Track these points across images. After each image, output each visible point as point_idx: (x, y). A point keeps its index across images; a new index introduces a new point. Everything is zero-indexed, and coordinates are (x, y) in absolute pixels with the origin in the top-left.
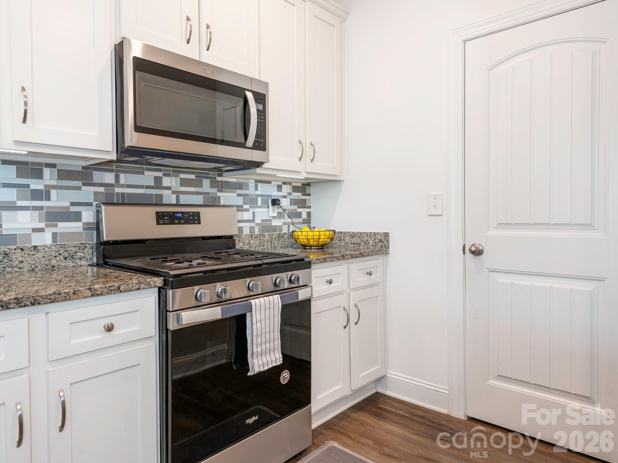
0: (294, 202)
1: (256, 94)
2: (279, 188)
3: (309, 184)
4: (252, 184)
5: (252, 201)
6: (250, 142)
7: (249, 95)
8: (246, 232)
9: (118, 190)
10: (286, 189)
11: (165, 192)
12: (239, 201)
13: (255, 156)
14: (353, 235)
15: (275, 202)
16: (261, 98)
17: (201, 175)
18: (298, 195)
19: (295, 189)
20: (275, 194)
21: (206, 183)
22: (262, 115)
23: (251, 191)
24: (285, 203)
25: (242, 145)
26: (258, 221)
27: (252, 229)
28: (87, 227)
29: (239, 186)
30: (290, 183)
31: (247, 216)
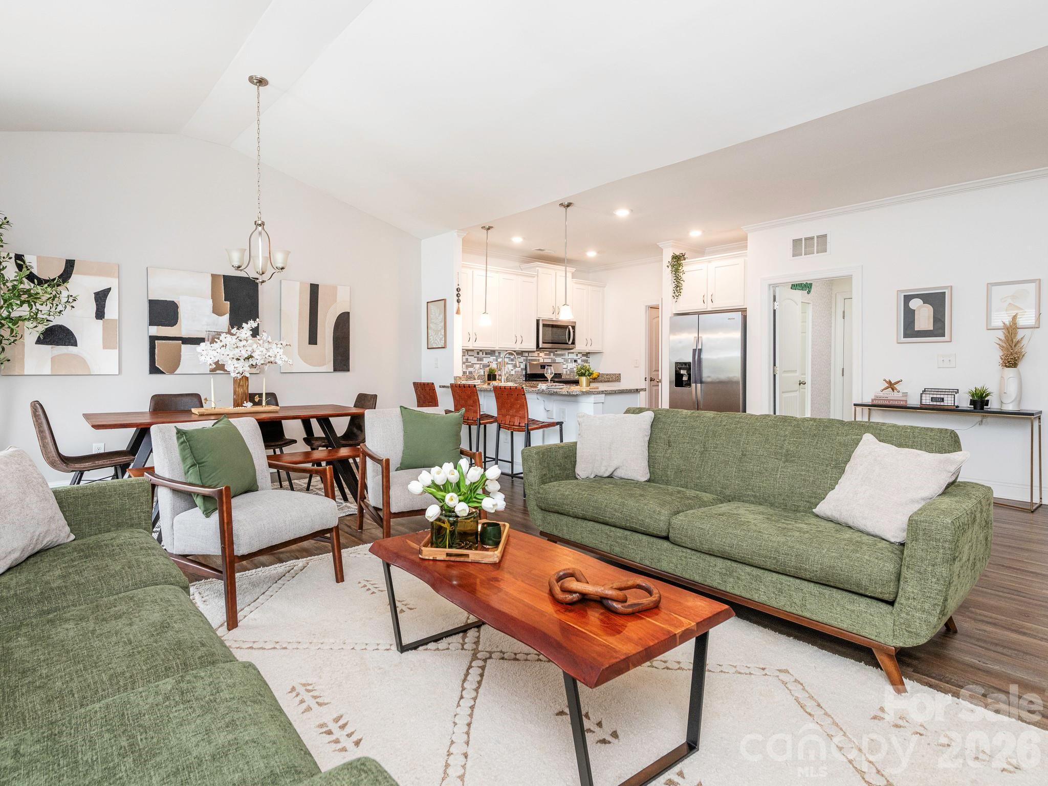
0: (583, 361)
1: (572, 326)
2: (577, 355)
3: (589, 353)
4: (567, 354)
5: (566, 361)
6: (570, 342)
7: (570, 327)
8: (565, 373)
9: (529, 358)
10: (580, 355)
11: (540, 358)
12: (562, 361)
13: (571, 346)
14: (607, 375)
15: (575, 361)
16: (574, 328)
17: (550, 352)
18: (584, 358)
19: (583, 355)
20: (575, 358)
21: (552, 354)
22: (574, 332)
23: (566, 357)
24: (579, 361)
25: (567, 344)
26: (569, 368)
27: (566, 371)
28: (522, 369)
29: (562, 355)
30: (581, 353)
31: (565, 366)
